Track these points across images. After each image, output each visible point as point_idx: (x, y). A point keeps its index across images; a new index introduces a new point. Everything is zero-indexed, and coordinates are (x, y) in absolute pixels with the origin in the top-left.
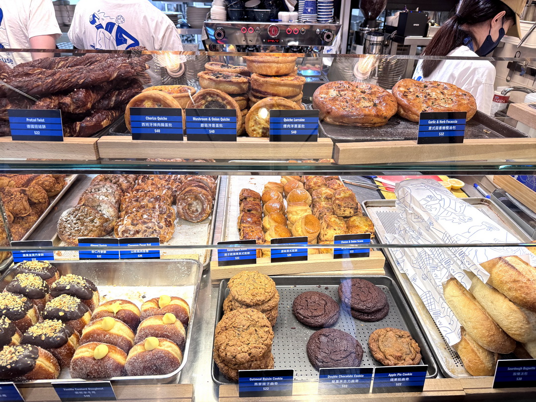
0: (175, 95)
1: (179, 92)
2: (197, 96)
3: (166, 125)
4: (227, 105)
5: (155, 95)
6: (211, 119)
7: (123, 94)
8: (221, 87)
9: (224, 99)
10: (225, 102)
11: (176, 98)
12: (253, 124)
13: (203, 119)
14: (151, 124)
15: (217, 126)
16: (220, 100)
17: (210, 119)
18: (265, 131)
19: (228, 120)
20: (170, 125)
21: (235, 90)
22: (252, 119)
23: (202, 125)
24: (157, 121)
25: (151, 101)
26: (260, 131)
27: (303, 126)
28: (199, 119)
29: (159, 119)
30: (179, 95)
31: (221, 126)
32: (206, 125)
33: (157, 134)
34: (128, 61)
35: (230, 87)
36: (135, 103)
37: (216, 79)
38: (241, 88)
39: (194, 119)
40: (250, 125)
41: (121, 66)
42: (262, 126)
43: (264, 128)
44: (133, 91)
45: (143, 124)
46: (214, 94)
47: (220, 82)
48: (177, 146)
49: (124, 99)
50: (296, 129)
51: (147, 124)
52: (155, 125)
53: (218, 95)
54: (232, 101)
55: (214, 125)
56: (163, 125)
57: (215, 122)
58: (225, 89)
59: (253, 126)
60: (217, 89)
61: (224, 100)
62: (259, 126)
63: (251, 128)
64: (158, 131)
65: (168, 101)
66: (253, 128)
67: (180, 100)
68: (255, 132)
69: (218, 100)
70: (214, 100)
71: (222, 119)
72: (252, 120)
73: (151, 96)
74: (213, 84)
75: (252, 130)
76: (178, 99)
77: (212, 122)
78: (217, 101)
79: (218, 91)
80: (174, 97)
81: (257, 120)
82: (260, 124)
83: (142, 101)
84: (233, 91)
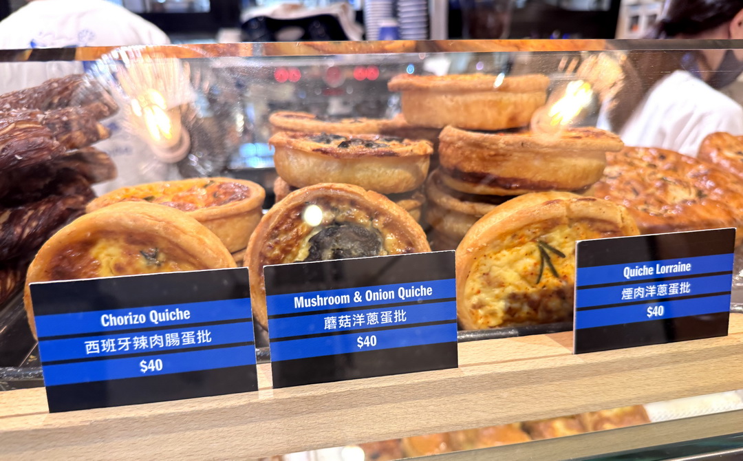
0: (204, 212)
1: (211, 199)
2: (283, 210)
3: (189, 338)
4: (385, 231)
5: (135, 220)
6: (363, 295)
7: (26, 217)
8: (360, 175)
9: (373, 213)
10: (377, 223)
11: (205, 221)
12: (477, 286)
13: (334, 300)
14: (125, 343)
15: (387, 318)
16: (363, 220)
17: (358, 298)
18: (516, 305)
19: (426, 291)
20: (204, 336)
21: (401, 181)
22: (477, 269)
23: (330, 323)
24: (148, 329)
25: (122, 243)
26: (500, 306)
27: (685, 288)
28: (319, 301)
29: (156, 317)
30: (216, 210)
31: (400, 316)
32: (345, 321)
33: (152, 377)
34: (40, 117)
35: (389, 172)
36: (61, 253)
37: (342, 151)
38: (416, 171)
39: (300, 302)
40: (468, 290)
41: (13, 130)
42: (510, 290)
43: (513, 297)
44: (61, 206)
45: (91, 346)
46: (340, 200)
47: (359, 157)
48: (236, 415)
49: (29, 236)
50: (663, 300)
51: (109, 345)
52: (141, 342)
53: (353, 203)
54: (402, 218)
55: (372, 318)
56: (172, 339)
57: (379, 306)
58: (373, 181)
59: (479, 292)
60: (348, 182)
61: (377, 217)
62: (497, 291)
63: (469, 298)
64: (156, 365)
65: (183, 240)
66: (475, 300)
67: (220, 226)
68: (481, 312)
69: (354, 220)
70: (340, 218)
71: (404, 293)
72: (478, 275)
73: (118, 224)
74: (334, 168)
75: (475, 307)
76: (215, 225)
77: (365, 307)
78: (350, 222)
79: (355, 189)
80: (201, 221)
81: (493, 274)
82: (501, 285)
83: (86, 244)
84: (397, 186)
